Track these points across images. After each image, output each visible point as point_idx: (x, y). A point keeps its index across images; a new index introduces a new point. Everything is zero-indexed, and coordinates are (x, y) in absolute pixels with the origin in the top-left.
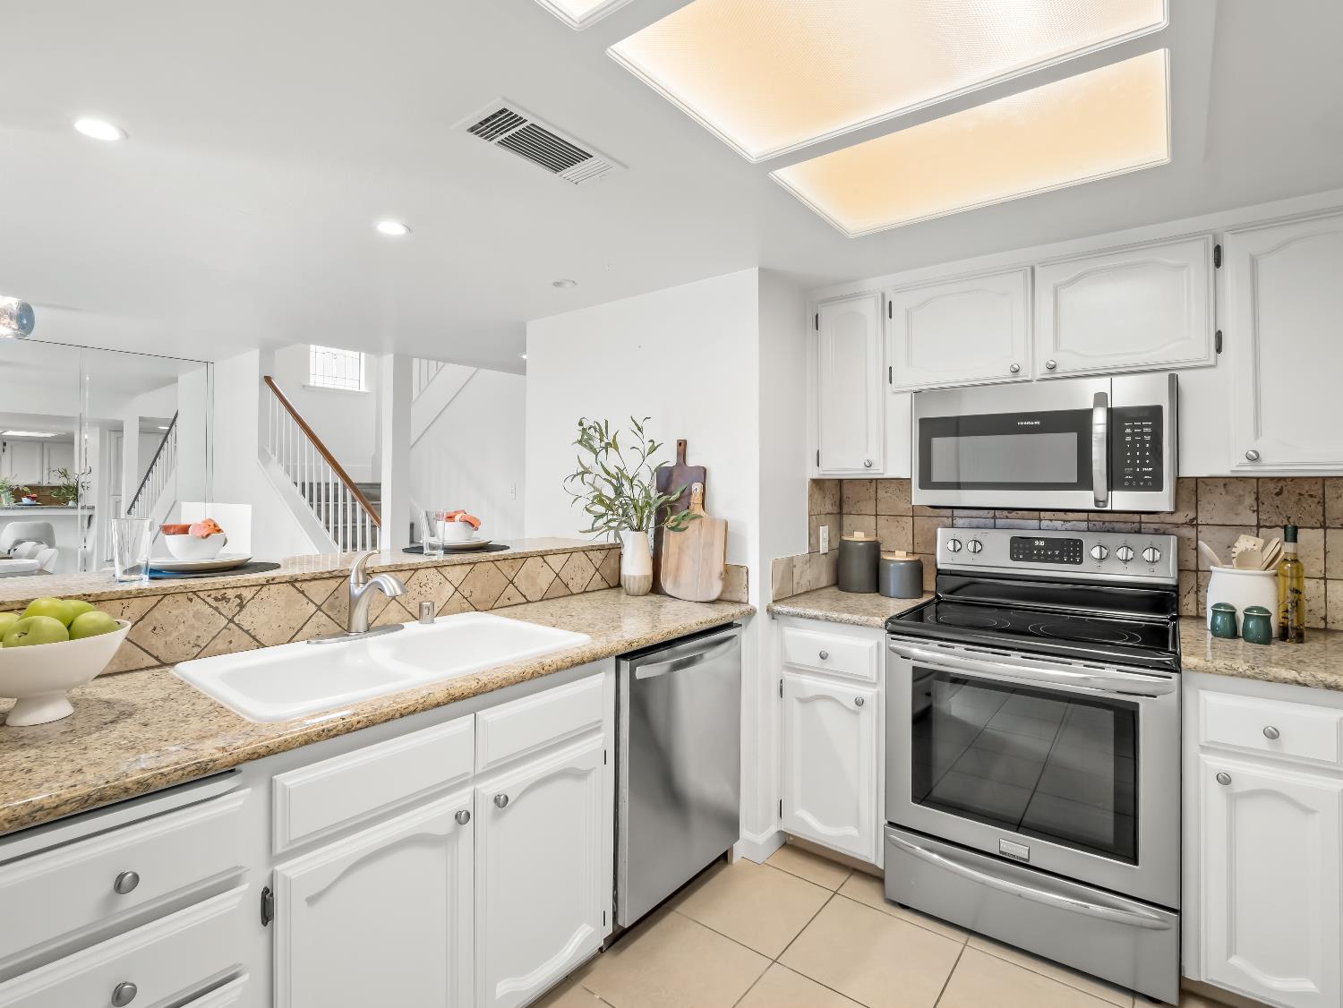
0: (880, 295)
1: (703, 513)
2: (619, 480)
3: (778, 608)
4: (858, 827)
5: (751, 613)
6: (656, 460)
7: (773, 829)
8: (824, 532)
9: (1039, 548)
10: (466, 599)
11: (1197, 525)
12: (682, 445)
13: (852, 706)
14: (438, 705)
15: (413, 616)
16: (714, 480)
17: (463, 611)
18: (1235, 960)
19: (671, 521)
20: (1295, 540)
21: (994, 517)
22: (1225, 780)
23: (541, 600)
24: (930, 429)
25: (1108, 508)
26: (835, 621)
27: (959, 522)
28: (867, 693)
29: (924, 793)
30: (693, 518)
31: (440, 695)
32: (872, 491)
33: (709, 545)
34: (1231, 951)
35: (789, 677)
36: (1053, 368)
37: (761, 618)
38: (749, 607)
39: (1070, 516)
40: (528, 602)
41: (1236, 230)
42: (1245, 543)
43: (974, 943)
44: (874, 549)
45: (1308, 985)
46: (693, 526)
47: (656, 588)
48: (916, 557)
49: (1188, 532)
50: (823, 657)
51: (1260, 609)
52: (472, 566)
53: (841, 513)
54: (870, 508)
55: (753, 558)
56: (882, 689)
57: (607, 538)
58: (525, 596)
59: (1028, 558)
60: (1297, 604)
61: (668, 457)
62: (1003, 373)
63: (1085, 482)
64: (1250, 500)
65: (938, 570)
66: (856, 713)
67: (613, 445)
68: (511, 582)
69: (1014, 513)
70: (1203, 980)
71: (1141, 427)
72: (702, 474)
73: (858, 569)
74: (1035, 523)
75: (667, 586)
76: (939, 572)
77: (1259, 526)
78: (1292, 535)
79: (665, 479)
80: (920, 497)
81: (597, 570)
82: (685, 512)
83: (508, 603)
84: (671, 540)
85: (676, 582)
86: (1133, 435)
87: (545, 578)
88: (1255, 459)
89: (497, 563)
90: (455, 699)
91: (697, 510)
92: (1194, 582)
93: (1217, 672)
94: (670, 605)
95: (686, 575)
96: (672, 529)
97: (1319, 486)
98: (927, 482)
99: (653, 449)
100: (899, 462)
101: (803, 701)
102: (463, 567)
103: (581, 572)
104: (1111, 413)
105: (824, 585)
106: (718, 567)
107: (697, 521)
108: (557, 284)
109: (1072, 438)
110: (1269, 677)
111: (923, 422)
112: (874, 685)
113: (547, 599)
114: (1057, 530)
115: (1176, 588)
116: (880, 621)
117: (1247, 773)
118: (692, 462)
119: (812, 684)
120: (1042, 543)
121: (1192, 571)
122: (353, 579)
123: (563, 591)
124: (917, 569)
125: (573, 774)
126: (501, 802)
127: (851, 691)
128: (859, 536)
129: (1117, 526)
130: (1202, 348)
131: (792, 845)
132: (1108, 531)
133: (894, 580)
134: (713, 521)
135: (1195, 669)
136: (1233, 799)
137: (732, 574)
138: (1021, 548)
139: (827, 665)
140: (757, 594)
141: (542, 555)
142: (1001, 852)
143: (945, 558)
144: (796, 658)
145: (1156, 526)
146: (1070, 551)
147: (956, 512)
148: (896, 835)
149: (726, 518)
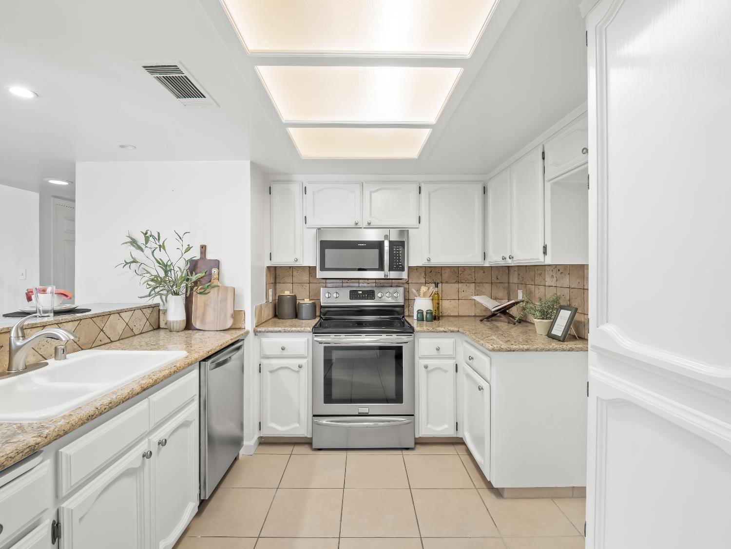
0: (301, 183)
1: (219, 284)
2: (166, 268)
3: (259, 329)
4: (299, 422)
5: (247, 333)
6: (188, 256)
7: (256, 437)
8: (270, 292)
9: (360, 294)
10: (76, 343)
11: (409, 283)
12: (203, 248)
13: (297, 368)
15: (43, 357)
16: (224, 266)
17: (74, 351)
18: (429, 426)
19: (199, 289)
20: (438, 287)
21: (342, 283)
22: (426, 367)
23: (119, 340)
24: (325, 245)
25: (389, 278)
26: (289, 332)
27: (329, 285)
28: (303, 362)
29: (329, 398)
30: (213, 287)
31: (137, 388)
32: (291, 272)
33: (225, 300)
34: (428, 423)
35: (265, 362)
36: (369, 224)
37: (252, 334)
38: (245, 331)
39: (370, 281)
40: (112, 342)
41: (425, 182)
42: (424, 289)
43: (350, 453)
44: (294, 298)
45: (446, 426)
46: (213, 293)
47: (188, 325)
48: (313, 301)
49: (406, 286)
50: (283, 349)
51: (430, 310)
52: (79, 321)
53: (275, 283)
54: (290, 280)
55: (248, 307)
56: (310, 358)
57: (157, 300)
58: (109, 338)
59: (356, 298)
60: (438, 308)
61: (195, 254)
62: (352, 224)
63: (381, 268)
64: (423, 274)
65: (321, 306)
66: (298, 372)
67: (162, 247)
68: (102, 330)
69: (350, 281)
70: (421, 436)
71: (399, 248)
72: (217, 264)
73: (287, 309)
74: (357, 285)
75: (197, 324)
76: (322, 307)
77: (426, 283)
78: (437, 286)
79: (193, 266)
80: (320, 274)
81: (147, 320)
82: (209, 284)
83: (100, 343)
84: (198, 301)
85: (203, 321)
86: (396, 251)
87: (120, 326)
88: (429, 260)
89: (94, 319)
90: (144, 390)
91: (215, 283)
92: (408, 304)
93: (424, 332)
94: (197, 335)
95: (210, 317)
96: (200, 293)
97: (440, 270)
98: (323, 268)
99: (189, 249)
100: (310, 259)
101: (271, 372)
102: (74, 322)
103: (140, 322)
104: (390, 242)
105: (270, 318)
106: (230, 311)
107: (216, 289)
108: (122, 147)
110: (438, 331)
111: (322, 242)
112: (305, 358)
113: (122, 339)
114: (365, 286)
115: (403, 305)
116: (310, 329)
117: (432, 363)
118: (209, 256)
119: (276, 363)
120: (361, 292)
121: (408, 299)
122: (13, 334)
123: (131, 334)
124: (314, 306)
125: (185, 424)
126: (163, 443)
127: (293, 363)
128: (287, 293)
129: (385, 284)
130: (415, 222)
131: (264, 442)
132: (382, 287)
133: (305, 312)
134: (226, 288)
135: (418, 332)
136: (428, 372)
137: (237, 315)
138: (354, 295)
139: (285, 353)
140: (249, 324)
141: (119, 312)
142: (359, 413)
143: (324, 300)
144: (268, 352)
145: (396, 284)
146: (370, 295)
147: (328, 281)
148: (316, 419)
149: (233, 286)
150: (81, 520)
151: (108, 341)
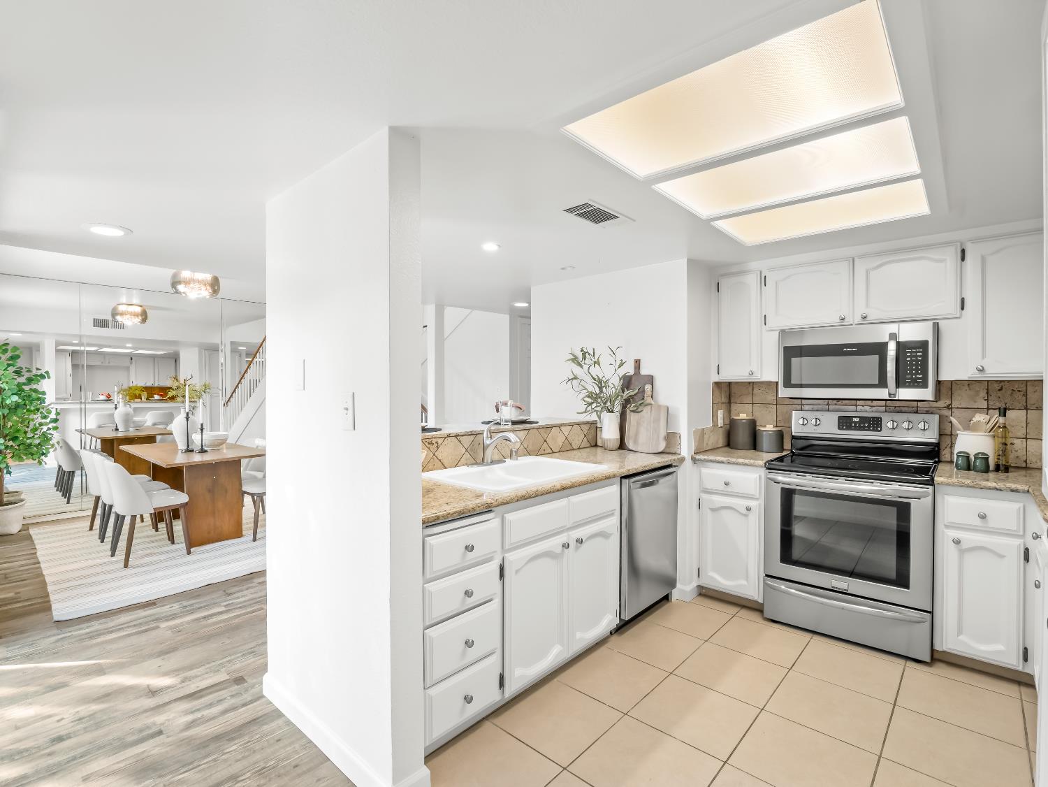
0: (759, 273)
1: (652, 402)
2: (601, 384)
3: (698, 457)
4: (747, 578)
5: (683, 460)
6: (622, 372)
7: (694, 584)
8: (720, 414)
9: (855, 423)
10: (526, 448)
11: (952, 408)
12: (638, 362)
13: (744, 511)
14: (558, 490)
15: (504, 457)
16: (657, 383)
18: (961, 637)
19: (632, 407)
20: (1005, 416)
21: (828, 404)
22: (957, 542)
23: (559, 452)
24: (790, 353)
25: (896, 398)
26: (734, 463)
27: (806, 407)
28: (752, 504)
29: (786, 557)
30: (646, 405)
32: (750, 389)
33: (657, 420)
34: (960, 632)
35: (704, 496)
36: (865, 318)
37: (688, 462)
38: (681, 456)
39: (875, 403)
40: (553, 452)
41: (974, 241)
42: (980, 418)
43: (816, 638)
44: (753, 424)
45: (1000, 647)
46: (646, 412)
47: (622, 446)
48: (780, 429)
49: (946, 412)
50: (726, 484)
51: (983, 454)
52: (529, 431)
53: (730, 403)
54: (749, 399)
55: (683, 428)
56: (762, 502)
57: (594, 417)
58: (551, 449)
59: (849, 428)
60: (1004, 451)
61: (629, 369)
62: (836, 320)
63: (882, 383)
64: (983, 394)
65: (793, 436)
66: (746, 515)
67: (597, 363)
68: (545, 441)
69: (840, 402)
70: (945, 649)
71: (916, 352)
72: (651, 379)
73: (742, 436)
74: (853, 408)
75: (630, 443)
76: (793, 437)
77: (988, 409)
78: (1003, 412)
79: (627, 382)
80: (784, 392)
81: (585, 436)
82: (641, 402)
83: (544, 452)
84: (632, 418)
85: (636, 442)
86: (911, 357)
87: (560, 440)
88: (982, 370)
89: (539, 430)
90: (563, 489)
91: (648, 400)
92: (949, 442)
93: (953, 485)
94: (631, 456)
95: (643, 436)
96: (633, 411)
97: (1024, 385)
98: (788, 383)
99: (622, 364)
100: (771, 371)
101: (713, 510)
102: (525, 431)
103: (578, 438)
104: (898, 344)
105: (721, 446)
106: (663, 433)
107: (649, 407)
108: (563, 269)
109: (876, 358)
110: (982, 486)
111: (786, 349)
112: (757, 499)
113: (562, 451)
114: (867, 412)
115: (938, 445)
116: (762, 463)
117: (969, 538)
118: (644, 371)
119: (719, 500)
120: (858, 420)
121: (946, 434)
122: (485, 435)
123: (570, 447)
124: (780, 436)
125: (603, 535)
126: (580, 541)
127: (741, 504)
128: (743, 416)
129: (903, 409)
130: (952, 307)
131: (706, 593)
132: (898, 412)
133: (765, 442)
134: (659, 407)
135: (942, 484)
136: (962, 552)
137: (671, 438)
138: (845, 422)
139: (729, 489)
140: (686, 448)
141: (560, 426)
142: (833, 587)
143: (797, 427)
144: (709, 486)
145: (926, 409)
146: (875, 424)
147: (804, 401)
148: (770, 582)
149: (668, 405)
150: (517, 572)
151: (550, 451)
